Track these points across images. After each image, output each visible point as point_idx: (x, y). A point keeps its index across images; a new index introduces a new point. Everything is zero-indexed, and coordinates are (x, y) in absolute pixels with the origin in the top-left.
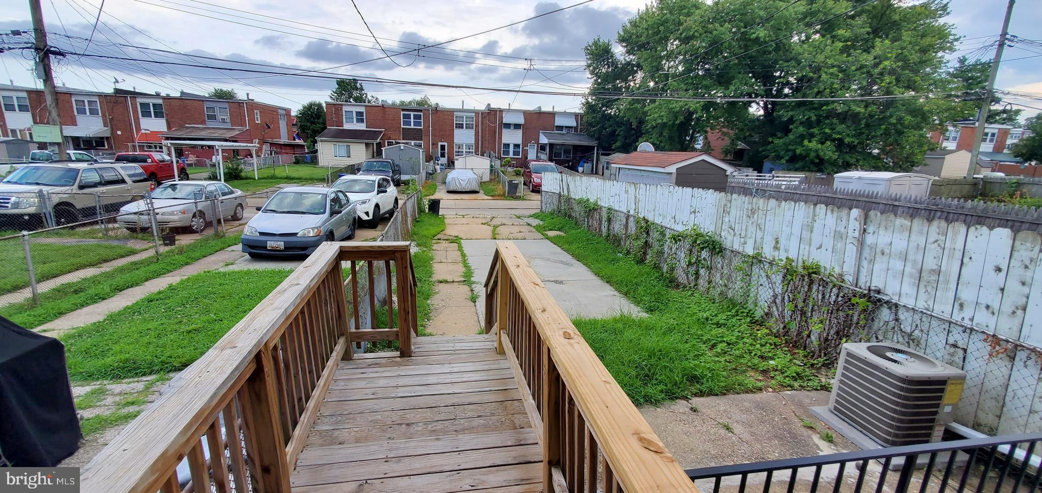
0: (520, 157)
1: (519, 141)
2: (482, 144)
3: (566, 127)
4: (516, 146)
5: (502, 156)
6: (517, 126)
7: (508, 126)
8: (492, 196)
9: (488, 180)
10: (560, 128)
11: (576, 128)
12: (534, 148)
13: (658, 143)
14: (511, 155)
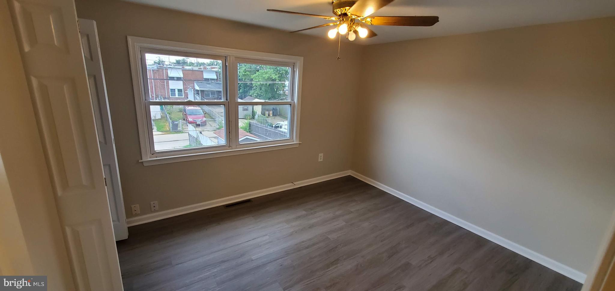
0: (183, 97)
1: (181, 87)
2: (155, 90)
3: (211, 79)
4: (180, 91)
5: (171, 97)
6: (179, 79)
7: (172, 79)
8: (162, 132)
9: (160, 117)
10: (207, 80)
11: (217, 80)
12: (192, 92)
13: (260, 93)
14: (177, 96)
